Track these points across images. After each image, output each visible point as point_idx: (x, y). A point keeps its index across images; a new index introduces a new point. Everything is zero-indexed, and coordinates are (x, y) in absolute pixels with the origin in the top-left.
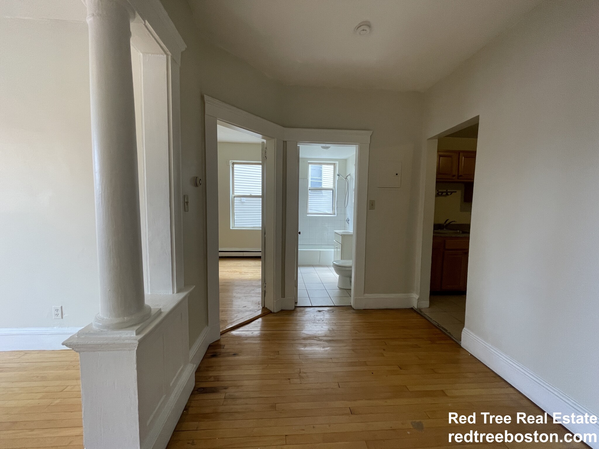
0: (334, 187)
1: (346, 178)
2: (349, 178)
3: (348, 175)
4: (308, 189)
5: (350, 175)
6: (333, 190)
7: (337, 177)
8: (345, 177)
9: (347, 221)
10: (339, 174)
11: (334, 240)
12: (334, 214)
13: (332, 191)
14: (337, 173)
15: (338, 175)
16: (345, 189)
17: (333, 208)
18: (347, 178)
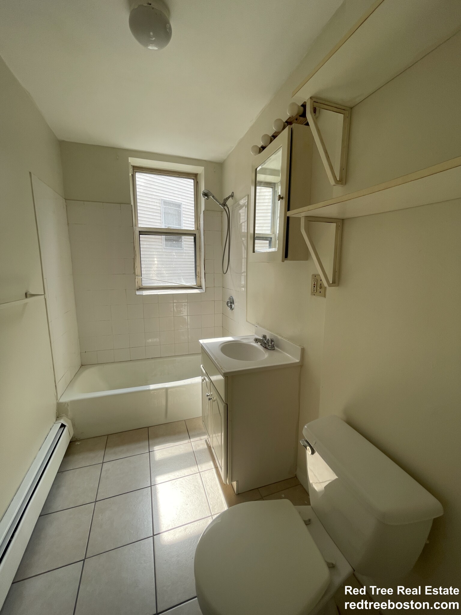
0: (198, 228)
1: (224, 205)
2: (229, 203)
3: (229, 198)
4: (137, 233)
5: (232, 196)
6: (195, 236)
7: (203, 199)
8: (222, 202)
9: (229, 305)
10: (206, 192)
11: (201, 366)
12: (200, 287)
13: (193, 237)
14: (202, 189)
15: (205, 195)
16: (222, 231)
17: (197, 275)
18: (228, 203)
